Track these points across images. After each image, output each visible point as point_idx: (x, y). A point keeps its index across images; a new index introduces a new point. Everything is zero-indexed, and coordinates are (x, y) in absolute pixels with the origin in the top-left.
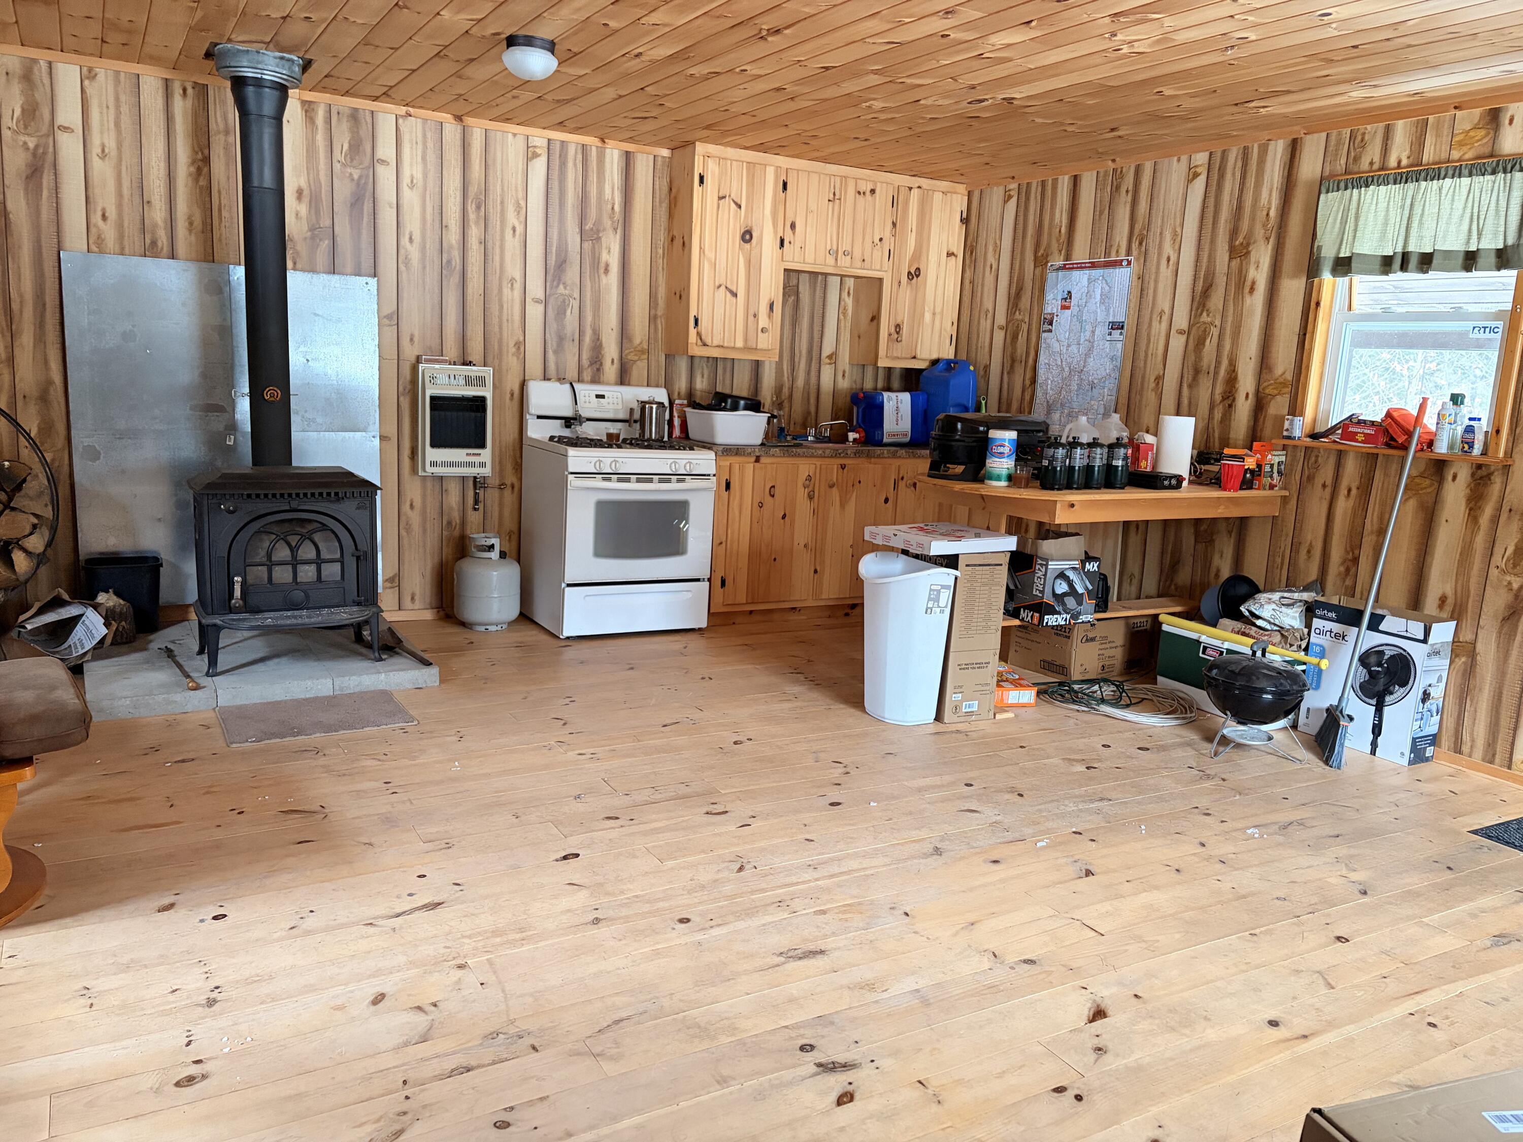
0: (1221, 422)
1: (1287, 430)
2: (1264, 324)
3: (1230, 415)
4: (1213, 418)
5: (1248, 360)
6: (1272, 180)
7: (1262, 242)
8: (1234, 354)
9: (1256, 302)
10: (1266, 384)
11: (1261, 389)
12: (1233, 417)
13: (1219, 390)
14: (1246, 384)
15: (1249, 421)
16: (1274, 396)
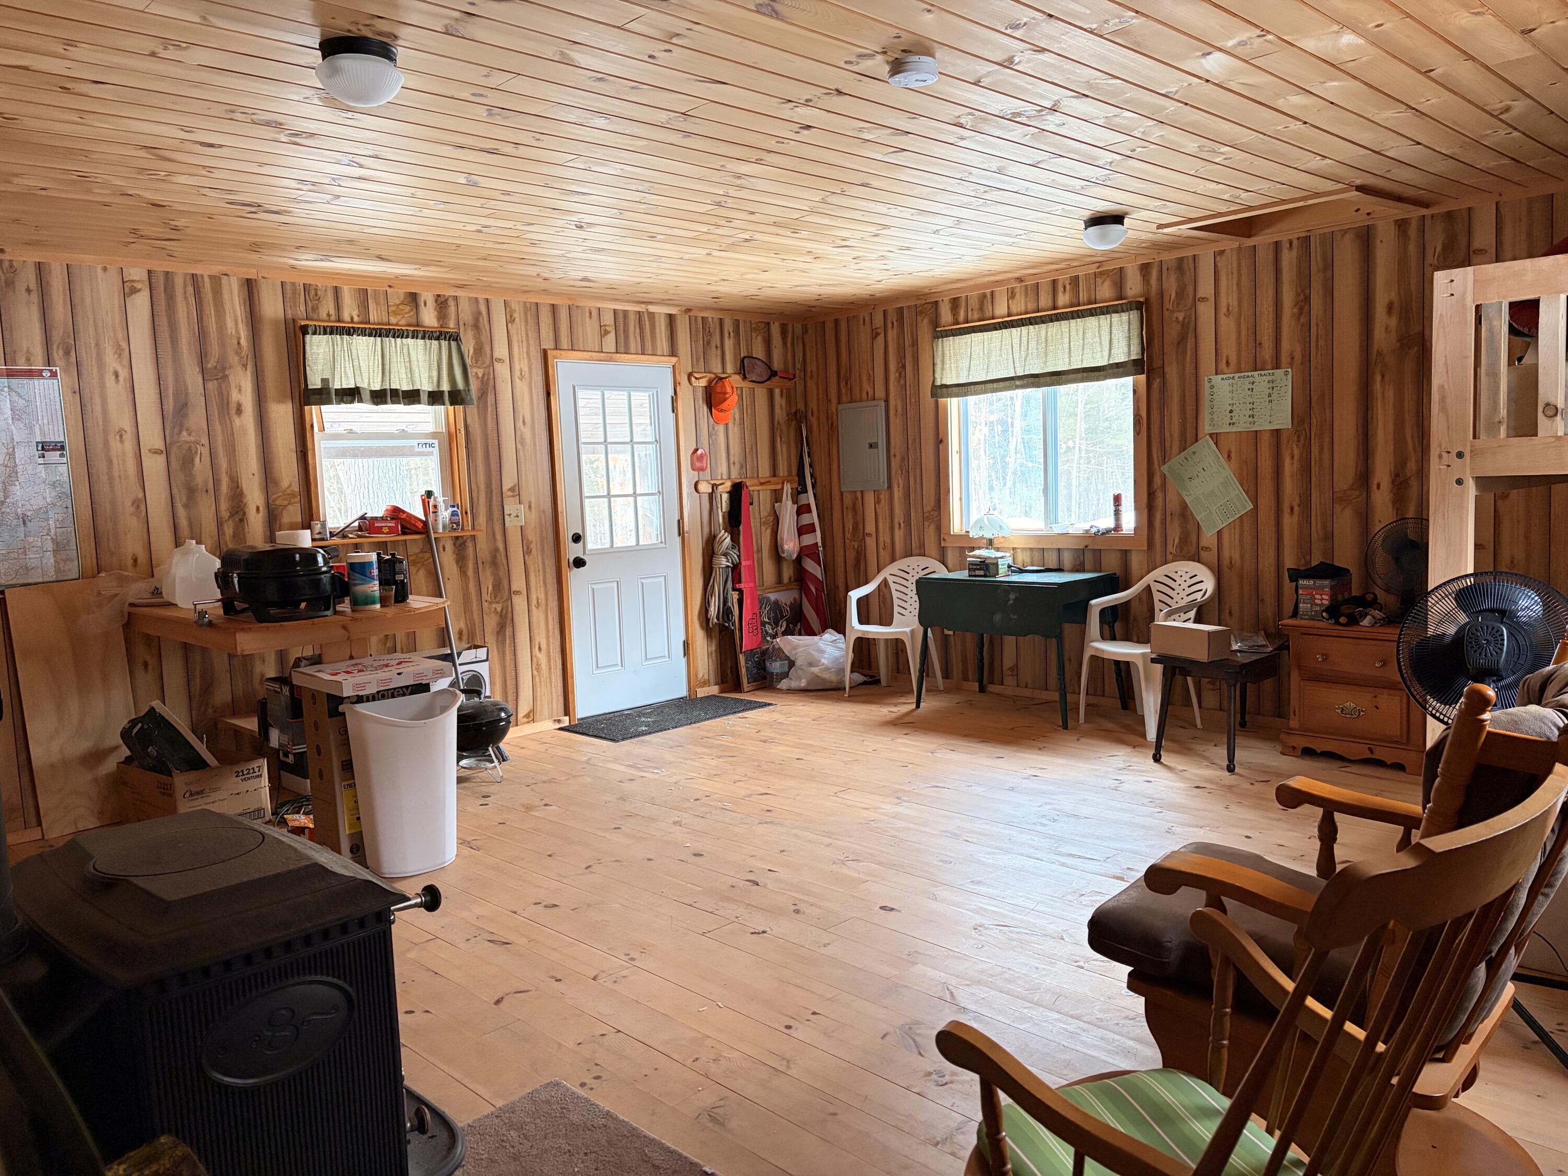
0: (234, 536)
1: (320, 533)
2: (259, 441)
3: (244, 529)
4: (224, 534)
5: (251, 476)
6: (234, 312)
7: (239, 369)
8: (234, 470)
9: (247, 422)
10: (274, 497)
11: (270, 502)
12: (246, 530)
13: (224, 506)
14: (254, 497)
15: (264, 532)
16: (285, 506)
